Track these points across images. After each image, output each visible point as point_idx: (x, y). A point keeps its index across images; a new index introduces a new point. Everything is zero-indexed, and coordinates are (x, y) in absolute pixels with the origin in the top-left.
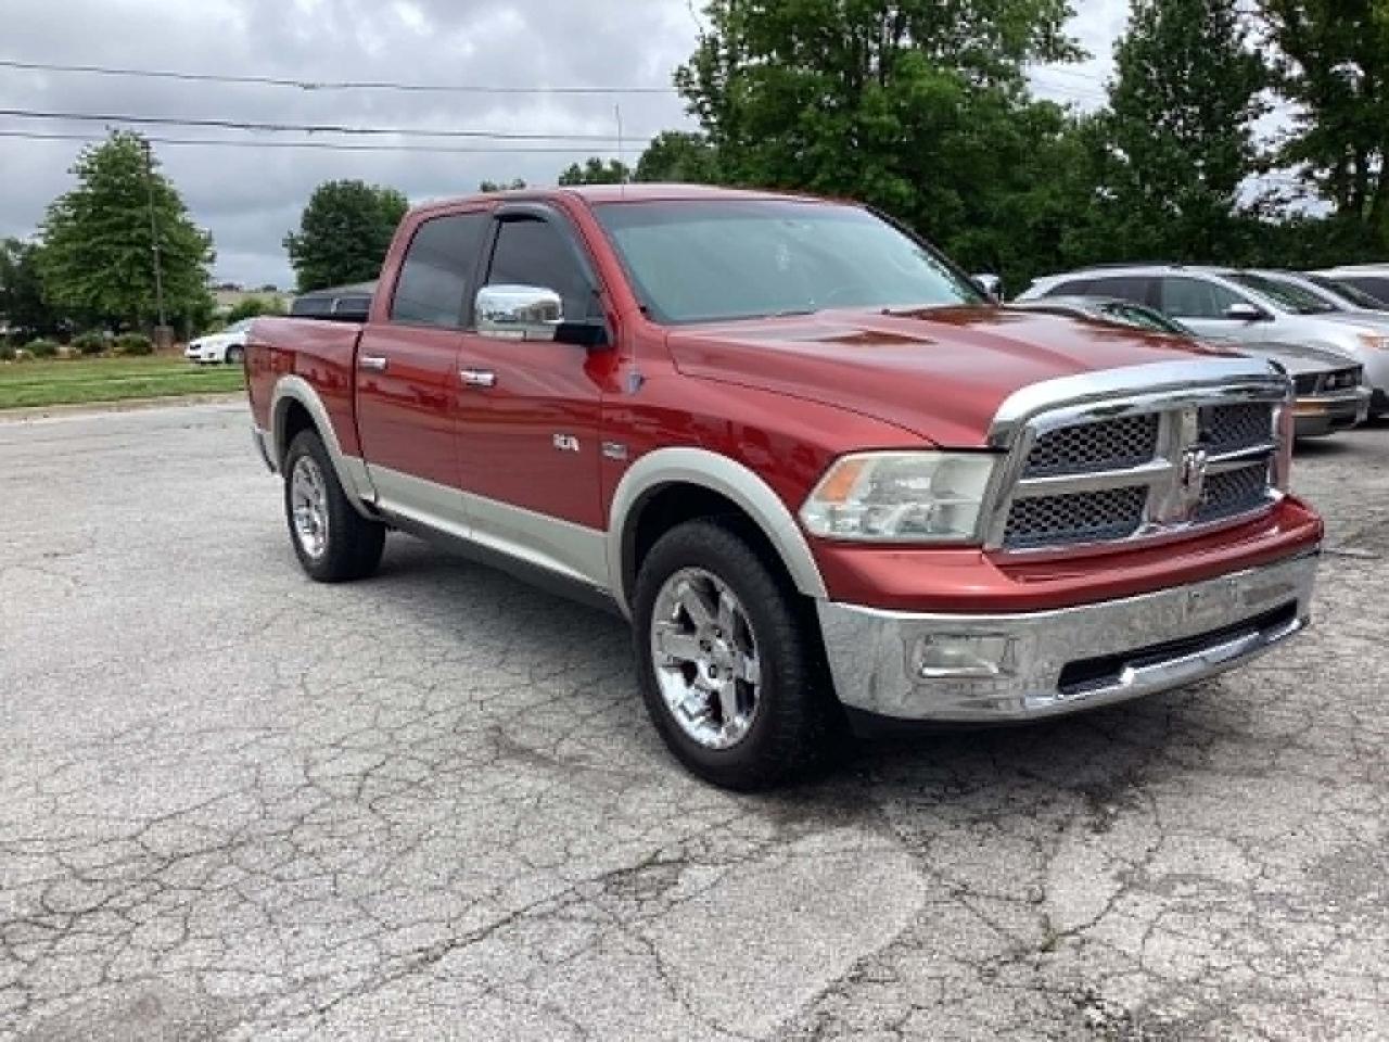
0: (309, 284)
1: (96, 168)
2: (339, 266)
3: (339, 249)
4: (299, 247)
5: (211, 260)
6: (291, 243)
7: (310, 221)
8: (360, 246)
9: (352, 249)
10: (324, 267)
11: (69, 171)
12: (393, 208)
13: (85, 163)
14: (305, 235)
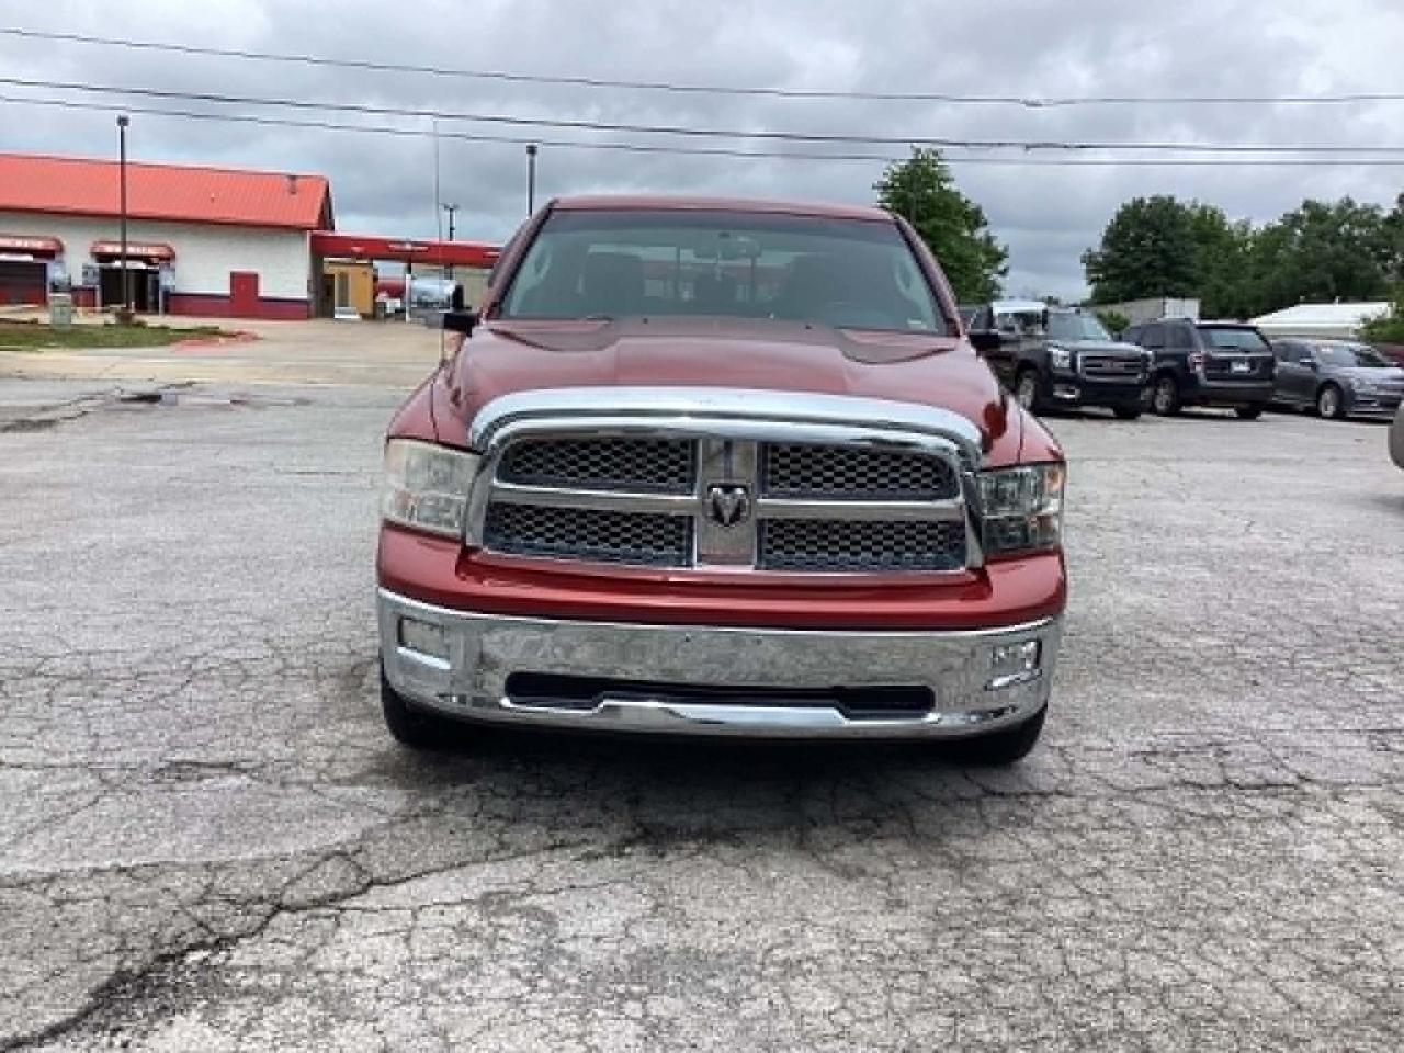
0: (1101, 298)
1: (897, 185)
2: (1132, 283)
3: (1136, 265)
4: (1097, 263)
5: (1003, 273)
6: (1089, 260)
7: (1114, 237)
8: (1159, 263)
9: (1149, 266)
10: (1118, 283)
11: (874, 187)
12: (1206, 227)
13: (886, 179)
14: (1105, 251)
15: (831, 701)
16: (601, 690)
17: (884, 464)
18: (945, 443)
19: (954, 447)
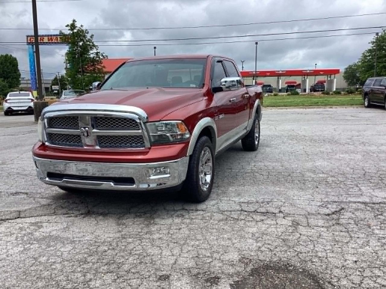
15: (111, 181)
16: (64, 176)
17: (122, 121)
18: (135, 115)
19: (137, 117)
